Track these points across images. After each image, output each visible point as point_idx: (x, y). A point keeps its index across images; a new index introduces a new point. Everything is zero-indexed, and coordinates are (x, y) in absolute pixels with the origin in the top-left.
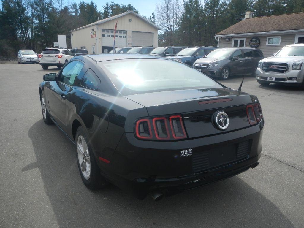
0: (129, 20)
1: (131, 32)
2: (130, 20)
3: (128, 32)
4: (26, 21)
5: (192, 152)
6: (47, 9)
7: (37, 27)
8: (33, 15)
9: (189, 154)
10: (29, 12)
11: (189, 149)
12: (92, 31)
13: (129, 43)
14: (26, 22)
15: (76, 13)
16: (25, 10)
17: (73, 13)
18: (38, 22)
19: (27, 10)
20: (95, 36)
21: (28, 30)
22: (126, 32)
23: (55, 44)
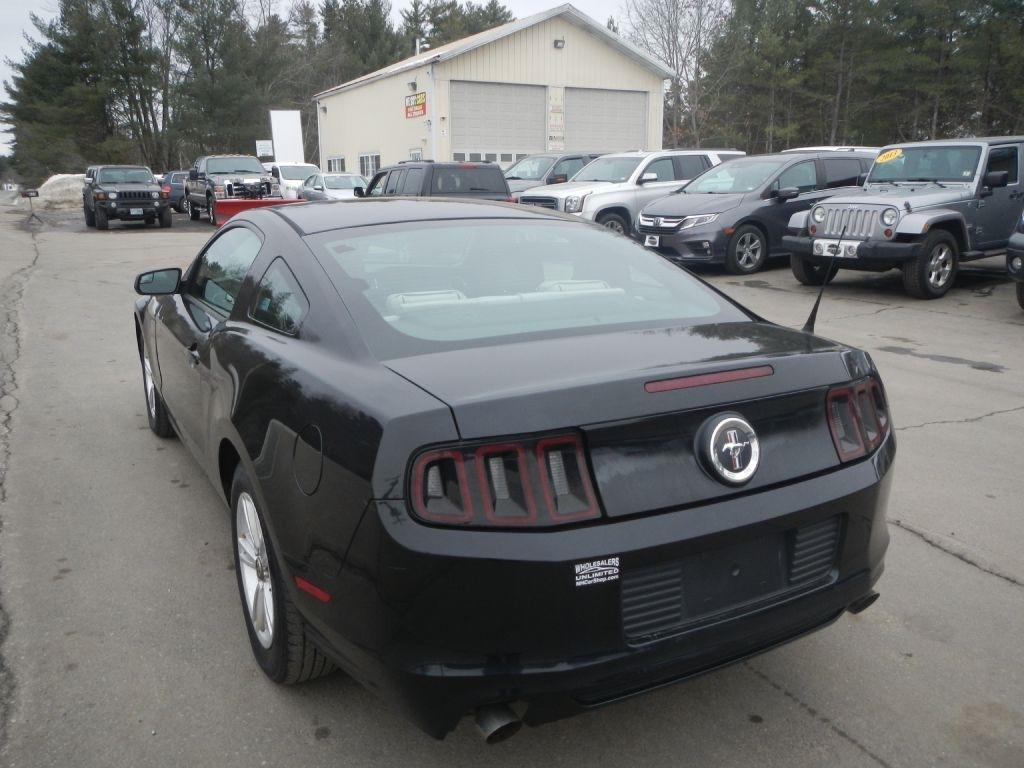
0: (556, 42)
1: (563, 90)
2: (557, 44)
3: (551, 92)
4: (142, 66)
5: (616, 570)
7: (182, 89)
8: (169, 42)
9: (607, 576)
10: (157, 34)
11: (606, 557)
13: (552, 134)
14: (144, 73)
15: (309, 38)
16: (142, 27)
18: (185, 68)
19: (148, 28)
20: (424, 109)
21: (151, 100)
22: (540, 92)
23: (262, 147)
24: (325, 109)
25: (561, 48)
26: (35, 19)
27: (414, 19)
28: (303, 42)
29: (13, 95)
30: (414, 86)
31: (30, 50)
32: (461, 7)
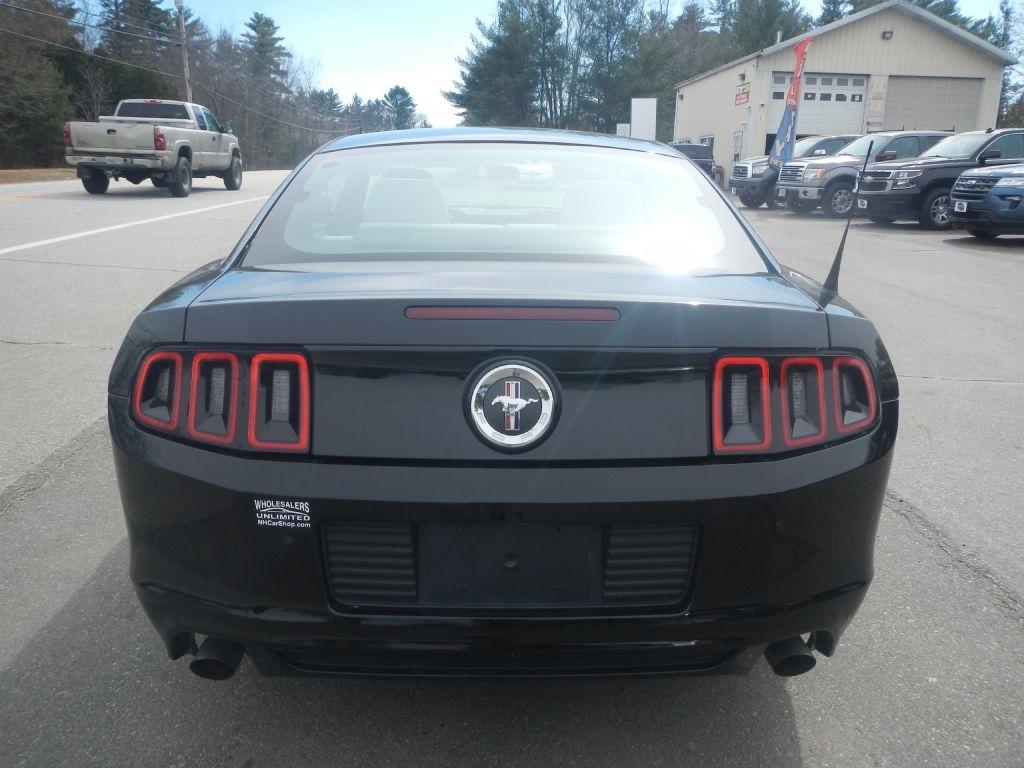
0: (884, 33)
1: (886, 79)
2: (886, 36)
3: (874, 80)
5: (306, 517)
6: (623, 19)
8: (579, 39)
9: (296, 521)
10: (570, 31)
11: (293, 499)
12: (740, 82)
14: (554, 64)
16: (560, 26)
17: (713, 25)
18: (590, 62)
19: (565, 25)
20: (747, 97)
23: (622, 129)
24: (682, 97)
25: (888, 39)
26: (479, 23)
30: (743, 77)
31: (473, 48)
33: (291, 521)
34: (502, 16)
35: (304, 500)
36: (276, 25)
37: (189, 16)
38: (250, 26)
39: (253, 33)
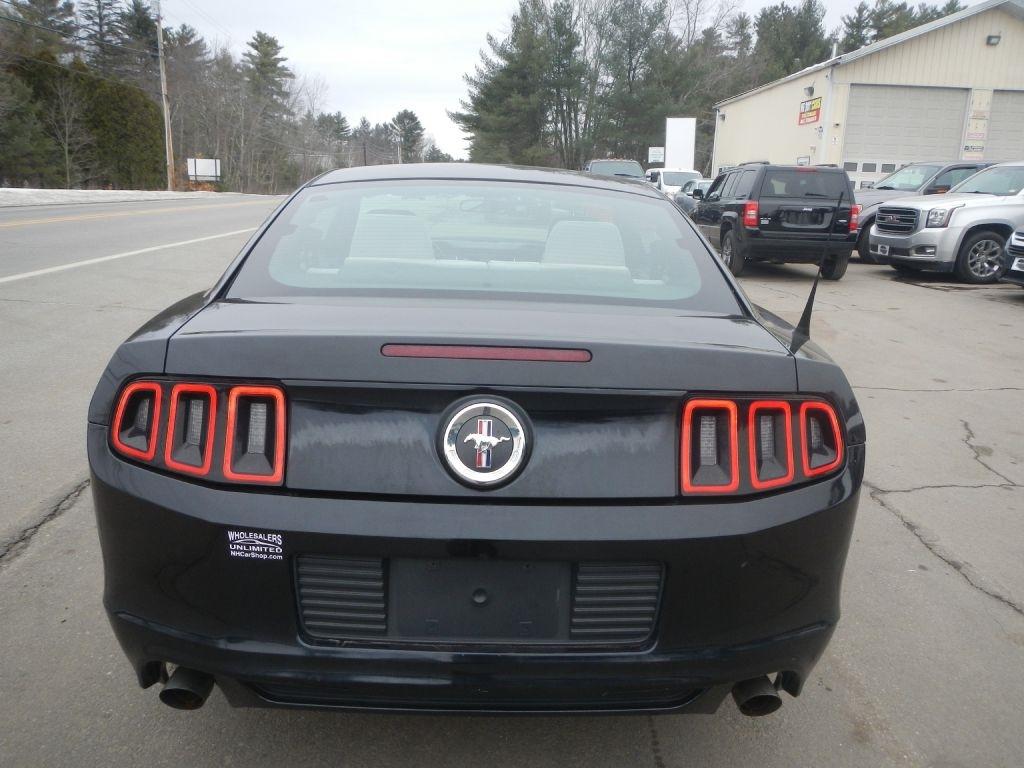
0: (990, 38)
1: (991, 93)
2: (990, 41)
3: (975, 96)
4: (573, 76)
7: (602, 100)
8: (599, 55)
9: (268, 553)
10: (589, 49)
11: (265, 532)
12: (806, 98)
13: (970, 144)
14: (574, 85)
15: (741, 49)
16: (578, 44)
18: (611, 80)
19: (583, 42)
20: (818, 115)
21: (576, 112)
22: (961, 96)
23: (654, 153)
24: (723, 117)
25: (995, 44)
26: (490, 39)
27: (856, 25)
28: (735, 54)
29: (465, 105)
30: (811, 91)
31: (482, 66)
32: (911, 9)
33: (263, 552)
34: (516, 32)
35: (277, 532)
36: (279, 44)
37: (193, 36)
38: (253, 45)
39: (254, 52)
